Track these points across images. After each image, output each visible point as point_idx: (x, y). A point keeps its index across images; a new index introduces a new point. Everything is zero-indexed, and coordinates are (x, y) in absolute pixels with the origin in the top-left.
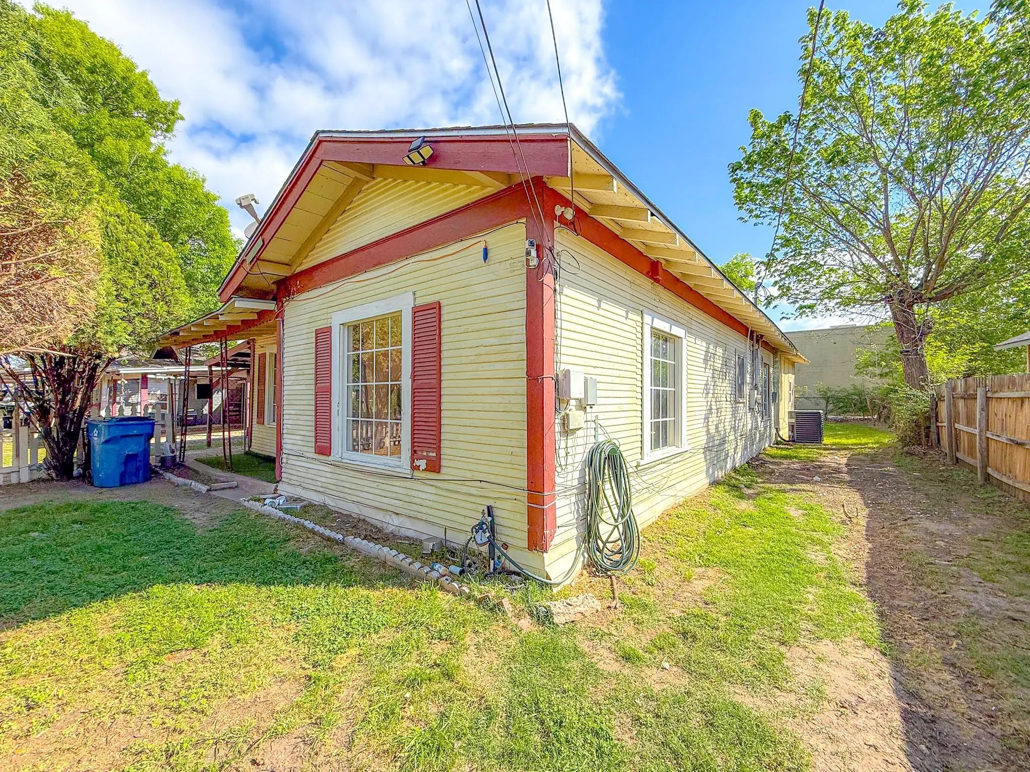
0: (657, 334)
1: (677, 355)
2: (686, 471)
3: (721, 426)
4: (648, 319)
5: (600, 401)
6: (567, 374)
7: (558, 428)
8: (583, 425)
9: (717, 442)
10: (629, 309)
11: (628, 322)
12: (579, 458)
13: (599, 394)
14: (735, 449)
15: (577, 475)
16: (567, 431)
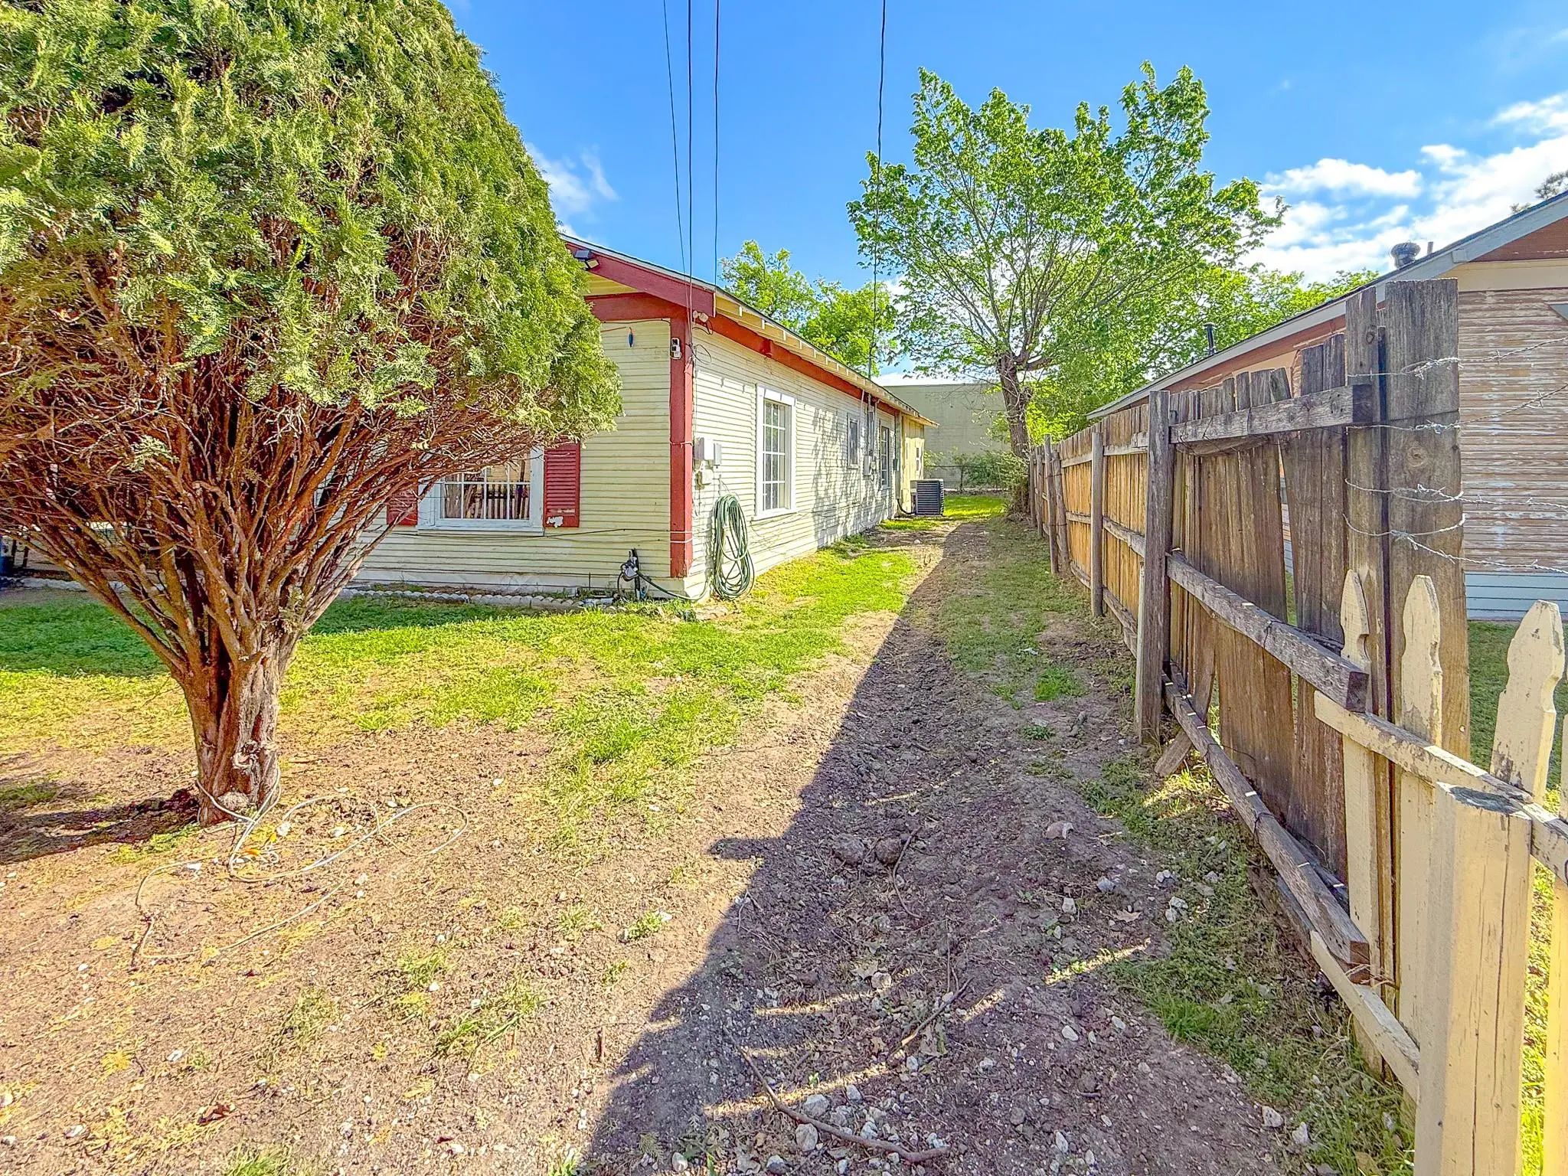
0: (768, 403)
1: (787, 421)
2: (796, 533)
3: (830, 491)
4: (761, 390)
5: (724, 463)
6: (702, 441)
7: (694, 483)
8: (713, 482)
9: (826, 508)
10: (745, 383)
11: (745, 395)
12: (709, 508)
13: (724, 457)
14: (847, 516)
15: (706, 522)
16: (700, 486)
